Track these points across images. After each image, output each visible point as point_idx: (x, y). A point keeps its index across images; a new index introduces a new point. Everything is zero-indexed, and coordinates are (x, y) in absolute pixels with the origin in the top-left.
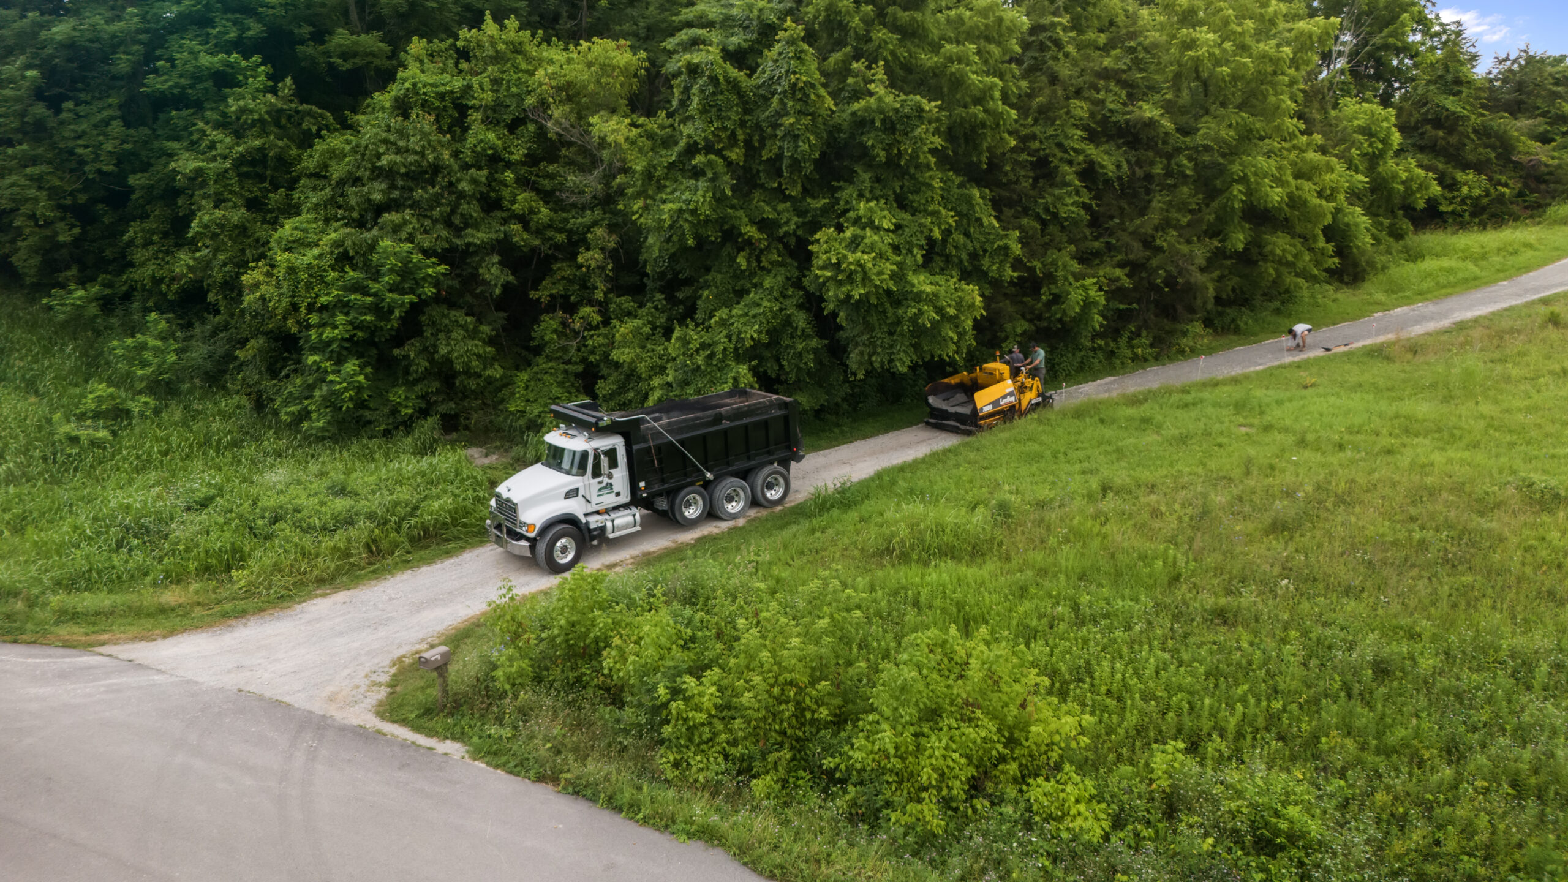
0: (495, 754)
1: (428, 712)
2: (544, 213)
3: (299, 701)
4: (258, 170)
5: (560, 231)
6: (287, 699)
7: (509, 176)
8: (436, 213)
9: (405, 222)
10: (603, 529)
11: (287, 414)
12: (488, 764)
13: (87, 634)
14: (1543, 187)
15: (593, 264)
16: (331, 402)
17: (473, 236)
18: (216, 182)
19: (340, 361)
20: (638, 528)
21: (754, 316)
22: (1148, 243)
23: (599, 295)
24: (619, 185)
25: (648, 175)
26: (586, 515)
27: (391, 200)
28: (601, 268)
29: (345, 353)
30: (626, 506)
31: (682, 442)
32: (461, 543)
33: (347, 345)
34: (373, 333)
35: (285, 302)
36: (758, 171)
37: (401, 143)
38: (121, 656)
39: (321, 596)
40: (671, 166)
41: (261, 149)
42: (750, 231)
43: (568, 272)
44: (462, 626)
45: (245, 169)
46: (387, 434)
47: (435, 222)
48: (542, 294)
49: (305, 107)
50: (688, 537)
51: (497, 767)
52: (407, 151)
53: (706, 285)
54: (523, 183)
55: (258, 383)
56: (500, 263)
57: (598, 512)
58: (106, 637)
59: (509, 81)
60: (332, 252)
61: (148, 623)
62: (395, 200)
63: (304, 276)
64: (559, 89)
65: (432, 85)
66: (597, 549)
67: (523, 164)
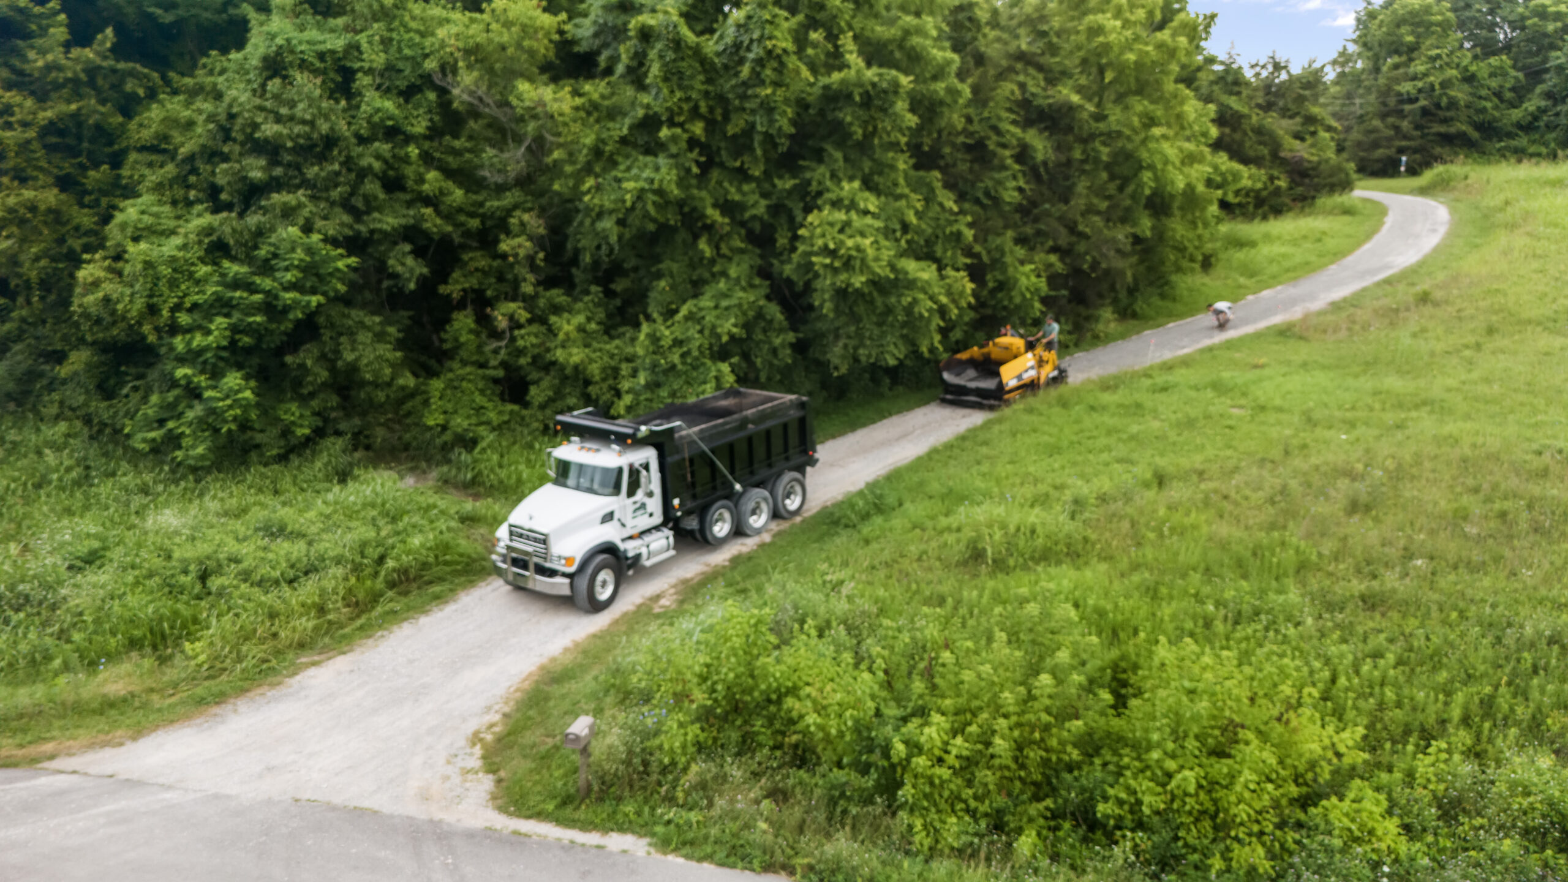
0: (692, 843)
1: (566, 801)
2: (458, 195)
3: (381, 802)
4: (70, 141)
5: (472, 215)
6: (366, 804)
7: (413, 151)
8: (335, 194)
9: (300, 206)
10: (638, 557)
11: (144, 440)
12: (687, 857)
13: (21, 746)
14: (1307, 181)
15: (522, 253)
16: (209, 424)
17: (380, 221)
18: (17, 154)
19: (216, 375)
20: (672, 552)
21: (727, 309)
22: (1072, 229)
23: (527, 288)
24: (555, 161)
25: (597, 152)
26: (623, 540)
27: (272, 178)
28: (531, 259)
29: (221, 364)
30: (657, 528)
31: (713, 452)
32: (446, 586)
33: (225, 354)
34: (260, 338)
35: (140, 303)
36: (719, 149)
37: (284, 111)
38: (93, 770)
39: (314, 664)
40: (623, 141)
41: (75, 116)
42: (714, 214)
43: (483, 263)
44: (526, 685)
45: (54, 140)
46: (283, 458)
47: (333, 204)
48: (454, 287)
49: (121, 65)
50: (720, 558)
51: (700, 860)
52: (292, 118)
53: (659, 276)
54: (427, 159)
55: (86, 404)
56: (412, 252)
57: (631, 538)
58: (49, 747)
59: (399, 42)
60: (200, 242)
61: (102, 723)
62: (276, 179)
63: (165, 271)
64: (468, 52)
65: (308, 42)
66: (632, 580)
67: (426, 137)
